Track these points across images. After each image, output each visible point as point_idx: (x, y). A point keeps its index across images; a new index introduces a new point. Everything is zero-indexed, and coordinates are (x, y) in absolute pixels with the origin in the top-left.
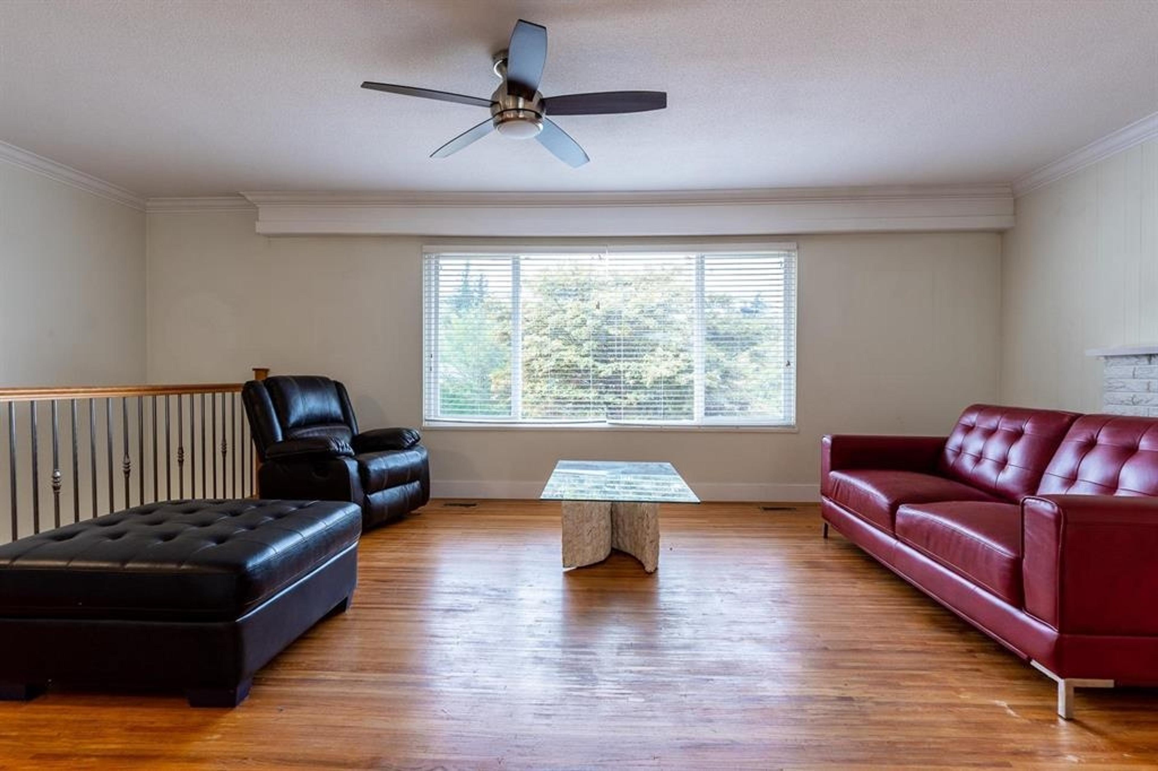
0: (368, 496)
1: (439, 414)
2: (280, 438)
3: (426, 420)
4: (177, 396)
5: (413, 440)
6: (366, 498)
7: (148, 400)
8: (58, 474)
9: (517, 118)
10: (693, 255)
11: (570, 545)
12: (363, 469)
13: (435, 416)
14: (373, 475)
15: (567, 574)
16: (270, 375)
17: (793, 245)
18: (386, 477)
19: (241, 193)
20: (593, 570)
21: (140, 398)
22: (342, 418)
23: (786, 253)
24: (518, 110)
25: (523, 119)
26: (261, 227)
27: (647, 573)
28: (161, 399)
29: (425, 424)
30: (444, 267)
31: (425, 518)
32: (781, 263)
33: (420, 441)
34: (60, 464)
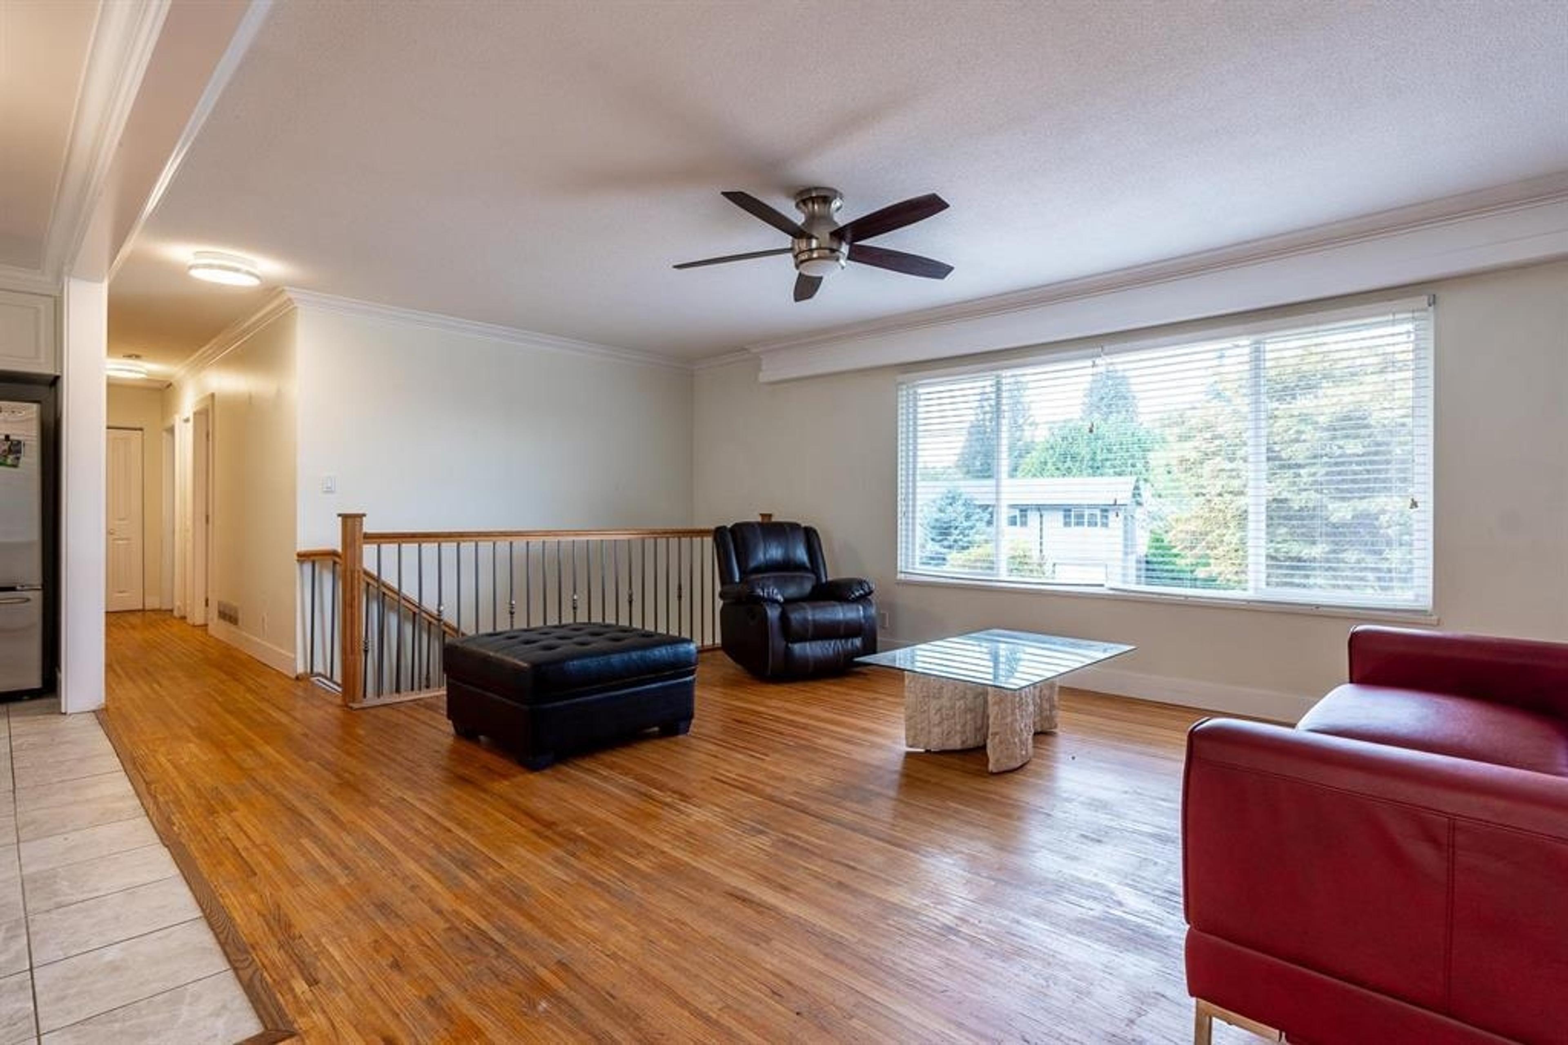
0: (790, 645)
1: (917, 566)
2: (737, 580)
3: (901, 572)
4: (676, 539)
5: (862, 592)
6: (787, 646)
7: (649, 543)
8: (575, 597)
9: (810, 259)
10: (1245, 341)
11: (912, 721)
12: (784, 618)
13: (914, 569)
14: (794, 623)
15: (909, 755)
16: (774, 520)
17: (1423, 301)
18: (811, 629)
19: (747, 347)
20: (942, 757)
21: (643, 540)
22: (808, 565)
23: (1410, 315)
24: (811, 250)
25: (819, 258)
26: (765, 376)
27: (987, 772)
28: (662, 542)
29: (901, 576)
30: (923, 397)
31: (869, 680)
32: (1408, 332)
33: (873, 595)
34: (577, 591)
